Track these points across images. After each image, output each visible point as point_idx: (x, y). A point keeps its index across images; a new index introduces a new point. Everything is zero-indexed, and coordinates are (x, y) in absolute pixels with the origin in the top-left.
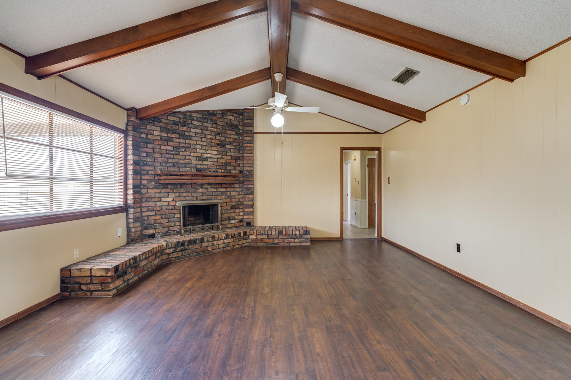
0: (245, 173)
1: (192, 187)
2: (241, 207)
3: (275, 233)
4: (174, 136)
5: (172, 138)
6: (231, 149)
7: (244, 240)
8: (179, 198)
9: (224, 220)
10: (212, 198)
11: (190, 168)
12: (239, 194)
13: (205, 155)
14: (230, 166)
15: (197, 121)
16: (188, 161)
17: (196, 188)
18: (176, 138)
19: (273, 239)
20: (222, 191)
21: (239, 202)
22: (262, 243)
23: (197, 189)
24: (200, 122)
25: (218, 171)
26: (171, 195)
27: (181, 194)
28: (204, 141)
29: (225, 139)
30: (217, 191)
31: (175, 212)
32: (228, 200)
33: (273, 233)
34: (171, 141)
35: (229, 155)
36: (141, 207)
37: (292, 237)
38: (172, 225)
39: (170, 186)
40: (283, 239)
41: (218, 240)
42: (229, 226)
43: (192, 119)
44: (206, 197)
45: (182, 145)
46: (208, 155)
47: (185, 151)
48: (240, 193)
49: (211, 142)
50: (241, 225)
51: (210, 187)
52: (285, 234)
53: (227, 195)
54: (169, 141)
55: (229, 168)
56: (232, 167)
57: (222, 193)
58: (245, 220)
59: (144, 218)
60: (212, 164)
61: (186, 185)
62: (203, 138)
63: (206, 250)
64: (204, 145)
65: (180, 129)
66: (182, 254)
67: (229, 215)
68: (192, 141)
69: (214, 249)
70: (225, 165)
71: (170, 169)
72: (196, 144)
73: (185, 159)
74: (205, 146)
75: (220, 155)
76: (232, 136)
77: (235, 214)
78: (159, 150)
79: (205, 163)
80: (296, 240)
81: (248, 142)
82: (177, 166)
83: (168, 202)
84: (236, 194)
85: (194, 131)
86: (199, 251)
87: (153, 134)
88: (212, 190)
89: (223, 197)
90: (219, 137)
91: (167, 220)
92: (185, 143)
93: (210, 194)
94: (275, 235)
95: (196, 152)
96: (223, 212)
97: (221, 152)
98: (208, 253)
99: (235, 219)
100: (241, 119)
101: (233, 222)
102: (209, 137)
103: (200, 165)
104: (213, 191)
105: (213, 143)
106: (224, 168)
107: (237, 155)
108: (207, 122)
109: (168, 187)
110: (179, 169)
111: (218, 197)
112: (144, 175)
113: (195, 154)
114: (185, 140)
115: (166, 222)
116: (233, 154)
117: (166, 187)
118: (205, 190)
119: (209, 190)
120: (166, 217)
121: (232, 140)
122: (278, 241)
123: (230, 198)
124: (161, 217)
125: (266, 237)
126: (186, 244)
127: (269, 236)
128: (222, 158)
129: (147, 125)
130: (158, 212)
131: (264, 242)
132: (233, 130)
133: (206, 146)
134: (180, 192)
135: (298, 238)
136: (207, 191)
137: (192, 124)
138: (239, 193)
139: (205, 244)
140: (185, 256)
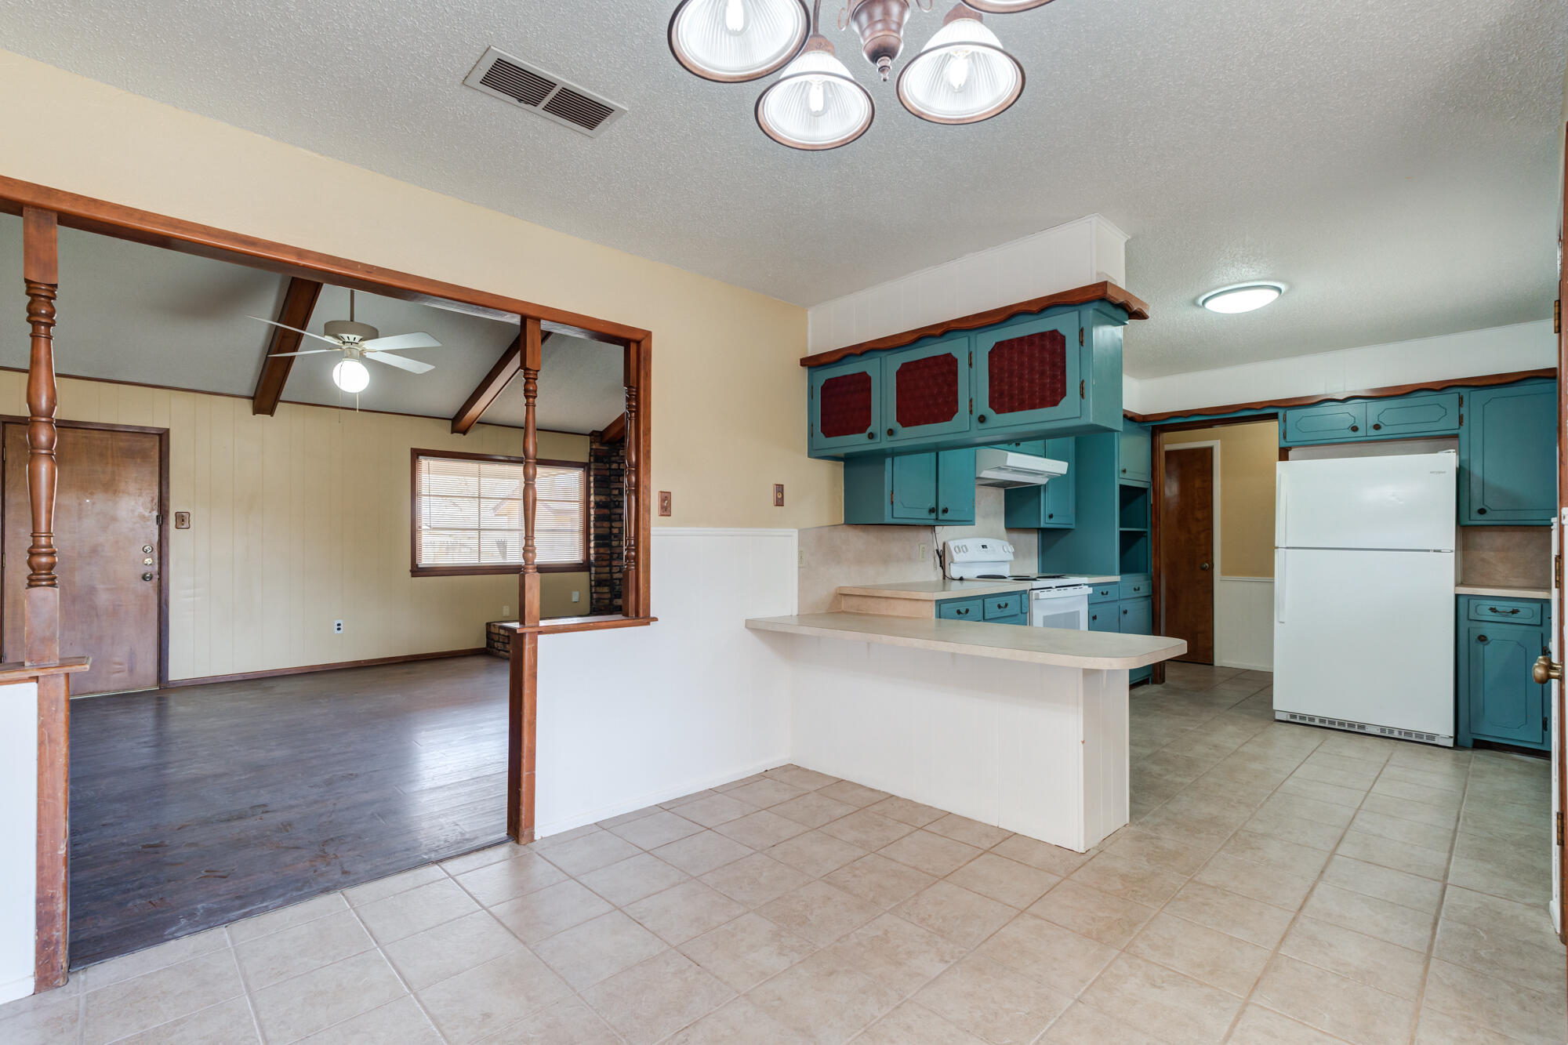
59: (615, 581)
112: (615, 521)
129: (619, 450)
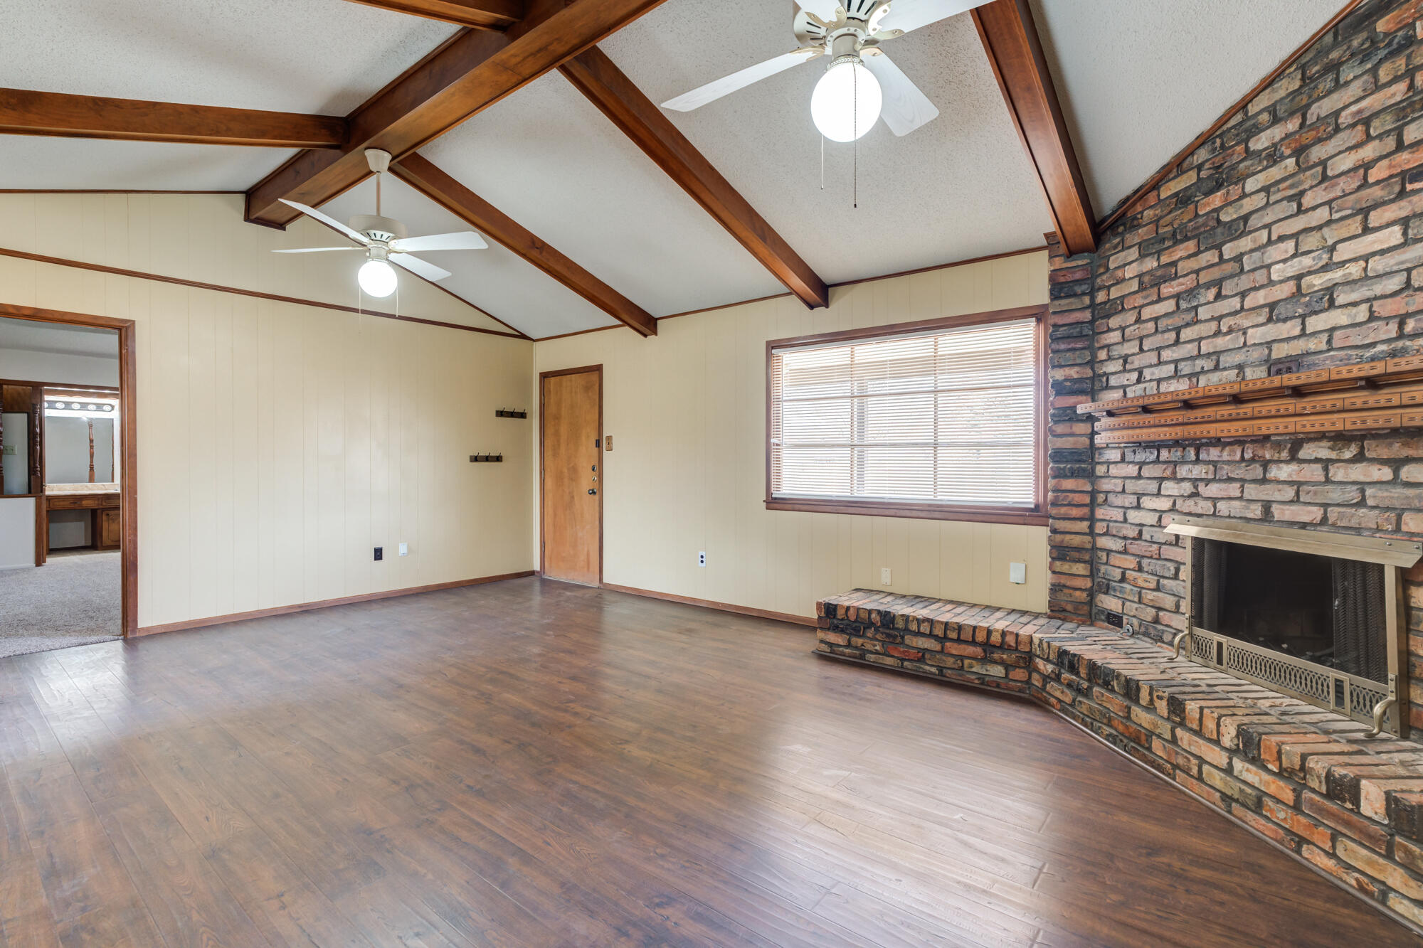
5: (1174, 264)
10: (1354, 523)
13: (1318, 281)
15: (1276, 120)
16: (1228, 337)
18: (1189, 256)
27: (1201, 487)
30: (1395, 481)
34: (1169, 278)
36: (1092, 519)
38: (1167, 607)
41: (1199, 733)
45: (1204, 277)
46: (1337, 275)
47: (1219, 296)
49: (1360, 187)
51: (1348, 454)
54: (1166, 281)
59: (1099, 554)
65: (1201, 213)
68: (1252, 236)
71: (1164, 387)
72: (1270, 242)
74: (1320, 228)
78: (1137, 326)
79: (1316, 323)
82: (1189, 370)
83: (1157, 515)
85: (1259, 186)
87: (1124, 280)
88: (1358, 472)
91: (1153, 581)
92: (1224, 260)
93: (1347, 497)
95: (1266, 281)
102: (1346, 162)
103: (1287, 339)
104: (1362, 479)
105: (1378, 182)
110: (1195, 380)
111: (1407, 517)
113: (1260, 298)
114: (1219, 246)
115: (1152, 586)
118: (1315, 472)
119: (1338, 473)
120: (1152, 567)
124: (1139, 564)
130: (1131, 544)
133: (1329, 222)
134: (1197, 480)
136: (1328, 481)
137: (1249, 153)
140: (1081, 715)
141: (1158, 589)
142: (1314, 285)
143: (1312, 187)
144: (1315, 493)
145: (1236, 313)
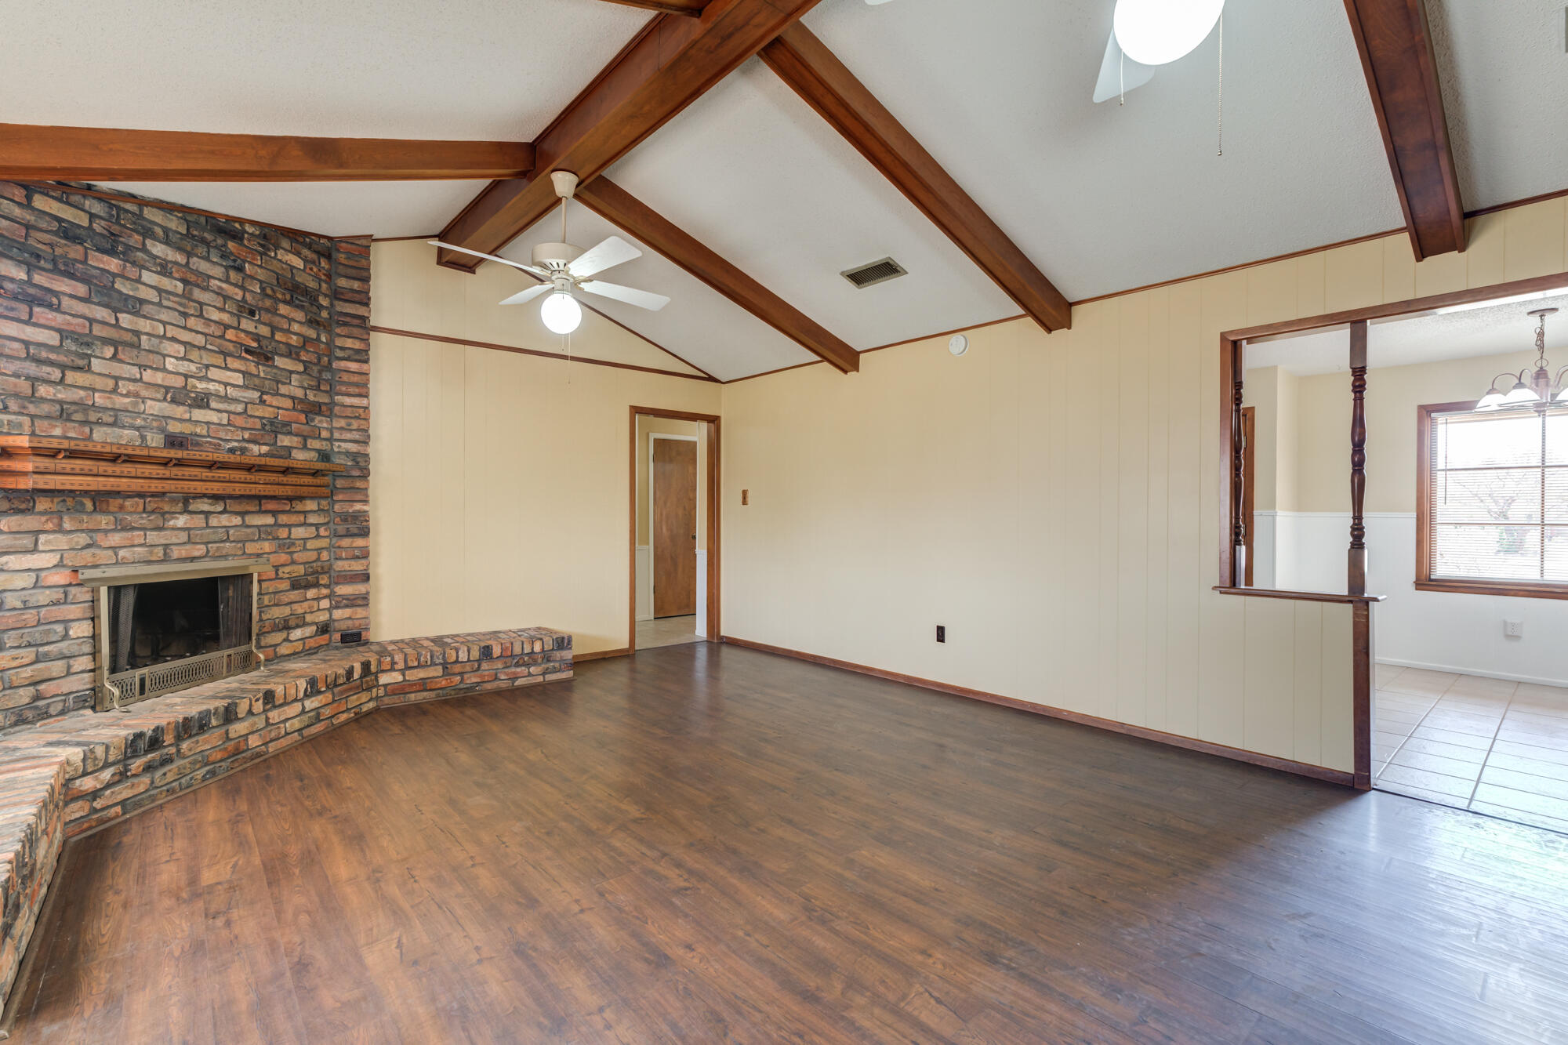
0: (338, 460)
1: (149, 508)
2: (324, 580)
3: (469, 655)
4: (63, 285)
5: (56, 294)
6: (291, 372)
7: (363, 690)
8: (88, 552)
9: (268, 632)
10: (224, 552)
11: (138, 429)
12: (318, 536)
13: (201, 386)
14: (290, 433)
15: (167, 242)
16: (127, 400)
17: (163, 514)
18: (74, 297)
19: (461, 674)
20: (262, 526)
21: (319, 564)
22: (425, 694)
23: (167, 516)
24: (180, 249)
25: (246, 448)
26: (48, 542)
27: (99, 537)
28: (195, 328)
29: (273, 334)
30: (243, 525)
31: (72, 617)
32: (283, 558)
33: (463, 656)
34: (50, 306)
35: (287, 393)
37: (521, 662)
38: (54, 675)
39: (42, 504)
40: (495, 671)
41: (285, 704)
42: (284, 650)
43: (147, 233)
44: (203, 547)
45: (98, 330)
46: (212, 387)
47: (114, 357)
48: (322, 532)
49: (222, 337)
50: (323, 643)
51: (220, 508)
52: (501, 656)
53: (278, 538)
54: (39, 305)
55: (285, 441)
56: (295, 439)
57: (263, 533)
58: (336, 624)
60: (225, 422)
61: (120, 501)
62: (193, 318)
63: (245, 748)
64: (195, 346)
65: (90, 262)
66: (152, 782)
67: (287, 611)
68: (148, 321)
69: (272, 741)
70: (274, 428)
71: (43, 427)
72: (164, 337)
73: (115, 391)
74: (199, 348)
75: (253, 389)
76: (296, 327)
77: (306, 604)
79: (199, 414)
80: (532, 669)
81: (349, 357)
82: (78, 417)
83: (33, 575)
84: (307, 536)
85: (154, 284)
86: (219, 756)
88: (225, 520)
89: (267, 546)
90: (250, 322)
91: (28, 654)
92: (117, 326)
93: (220, 536)
94: (469, 660)
95: (162, 367)
96: (266, 602)
97: (257, 381)
98: (252, 759)
99: (305, 624)
100: (325, 272)
101: (297, 634)
102: (215, 315)
103: (181, 420)
104: (228, 524)
105: (229, 341)
106: (268, 438)
107: (311, 396)
108: (207, 259)
109: (34, 506)
110: (87, 430)
111: (247, 544)
113: (159, 378)
114: (116, 310)
115: (26, 661)
116: (299, 393)
117: (23, 506)
118: (199, 521)
119: (214, 521)
120: (26, 638)
121: (294, 340)
122: (478, 680)
123: (288, 548)
125: (437, 671)
126: (169, 739)
127: (449, 666)
128: (262, 402)
131: (431, 690)
132: (297, 306)
133: (204, 348)
134: (91, 531)
135: (540, 661)
136: (208, 526)
137: (144, 249)
138: (317, 530)
139: (238, 729)
140: (165, 788)
141: (37, 661)
142: (197, 387)
143: (192, 315)
144: (202, 535)
145: (135, 381)
